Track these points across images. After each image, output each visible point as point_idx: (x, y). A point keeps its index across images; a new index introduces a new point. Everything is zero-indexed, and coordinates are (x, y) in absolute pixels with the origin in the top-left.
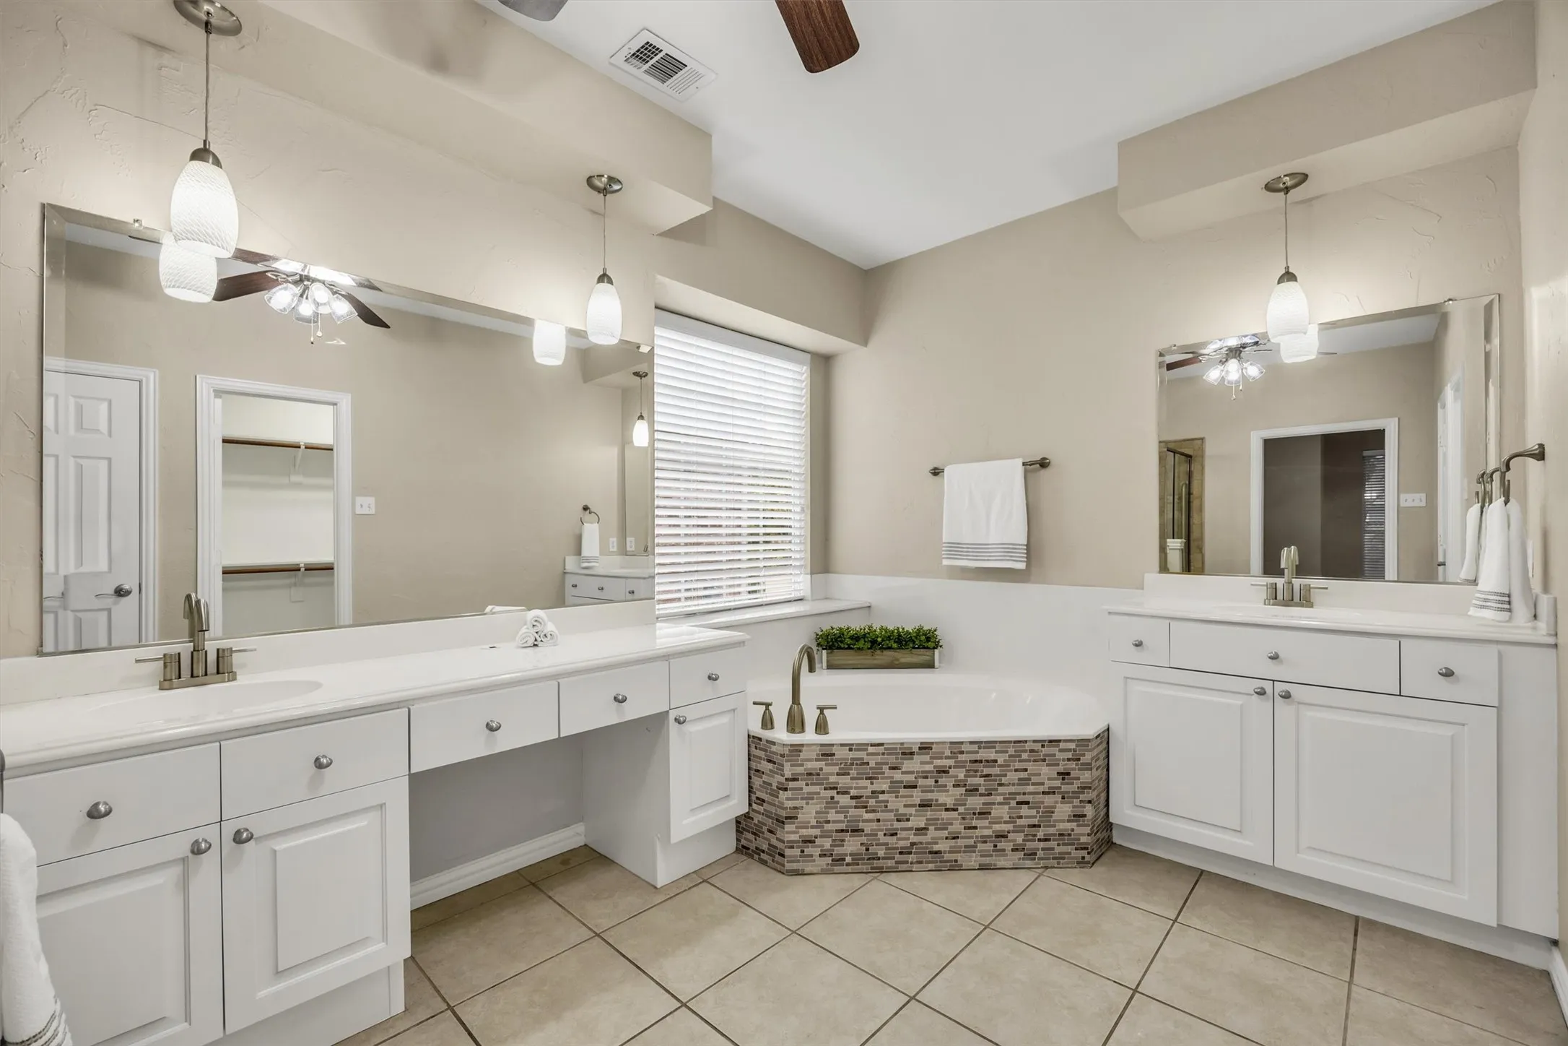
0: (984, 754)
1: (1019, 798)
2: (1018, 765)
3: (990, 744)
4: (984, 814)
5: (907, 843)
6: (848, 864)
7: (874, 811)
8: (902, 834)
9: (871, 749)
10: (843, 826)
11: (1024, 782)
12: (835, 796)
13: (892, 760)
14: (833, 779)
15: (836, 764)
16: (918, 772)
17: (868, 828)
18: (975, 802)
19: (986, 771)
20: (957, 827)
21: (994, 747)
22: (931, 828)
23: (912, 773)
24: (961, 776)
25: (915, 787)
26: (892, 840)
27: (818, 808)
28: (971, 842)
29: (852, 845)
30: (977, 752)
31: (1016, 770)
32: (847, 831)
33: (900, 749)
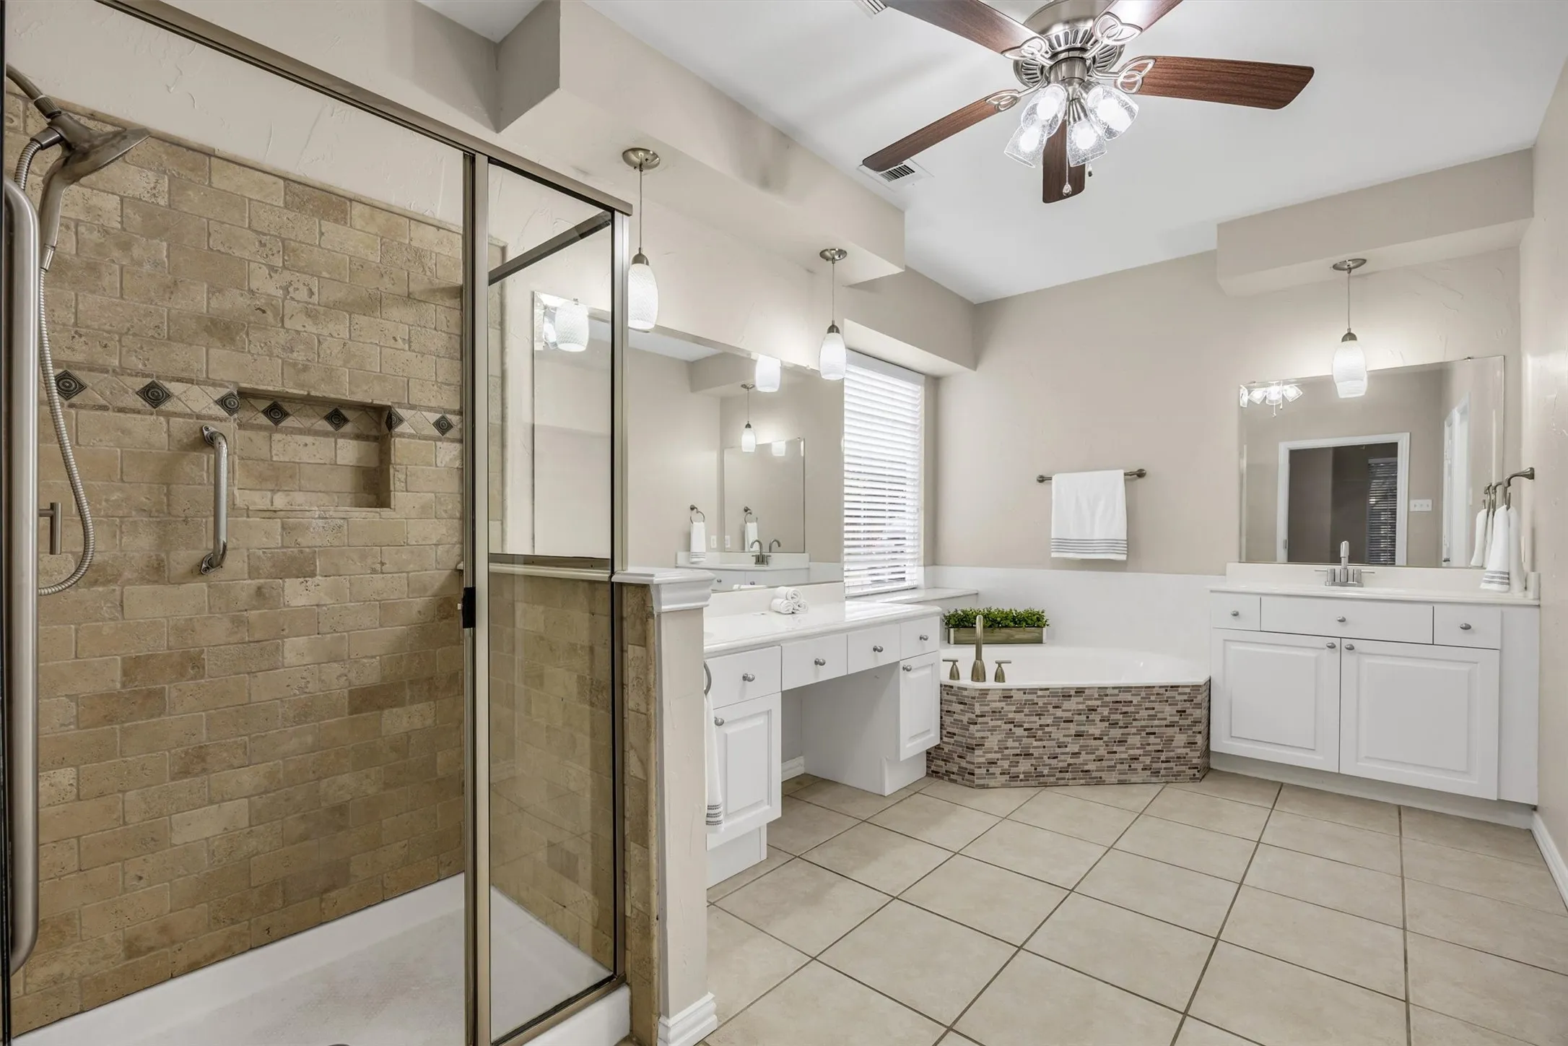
0: (1122, 697)
1: (1148, 730)
2: (1148, 705)
3: (1127, 689)
4: (1122, 742)
5: (1065, 764)
6: (1021, 780)
7: (1041, 740)
8: (1062, 757)
9: (1040, 693)
10: (1018, 751)
11: (1152, 717)
12: (1013, 728)
13: (1055, 701)
14: (1011, 715)
15: (1013, 705)
16: (1074, 710)
17: (1036, 753)
18: (1116, 733)
19: (1125, 709)
20: (1102, 752)
21: (1131, 691)
22: (1083, 753)
23: (1070, 711)
24: (1106, 713)
25: (1072, 721)
26: (1054, 762)
27: (999, 737)
28: (1112, 763)
29: (1024, 766)
30: (1118, 695)
31: (1146, 709)
32: (1021, 755)
33: (1061, 692)
